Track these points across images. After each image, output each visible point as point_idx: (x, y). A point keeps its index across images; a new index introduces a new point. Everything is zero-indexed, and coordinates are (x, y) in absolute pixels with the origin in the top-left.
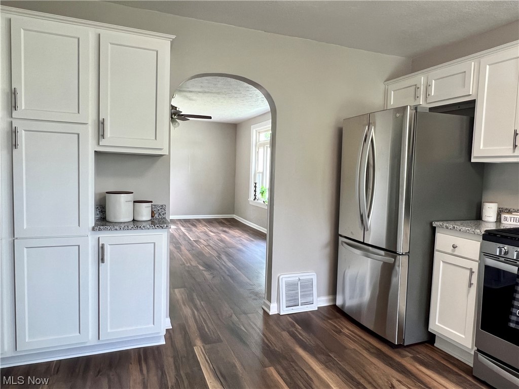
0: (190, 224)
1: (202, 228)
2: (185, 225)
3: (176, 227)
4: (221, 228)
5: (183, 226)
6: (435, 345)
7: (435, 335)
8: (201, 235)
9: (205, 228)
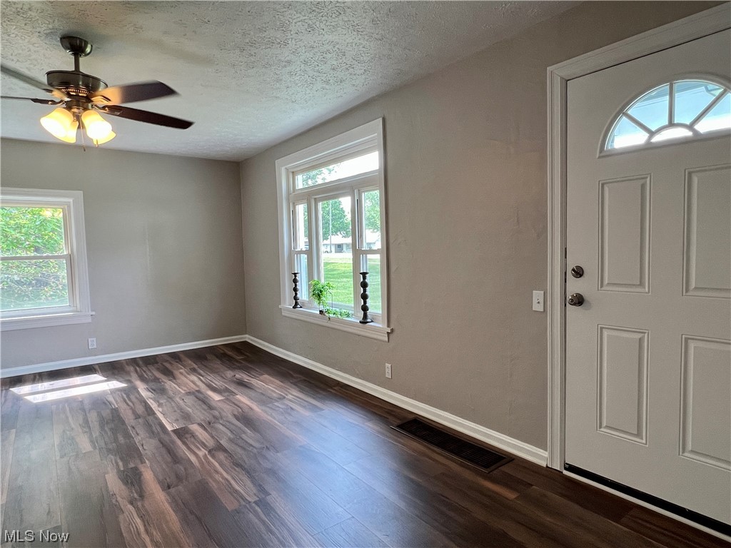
0: (158, 369)
1: (189, 381)
2: (148, 375)
3: (124, 385)
4: (229, 374)
5: (143, 379)
8: (189, 405)
9: (194, 378)
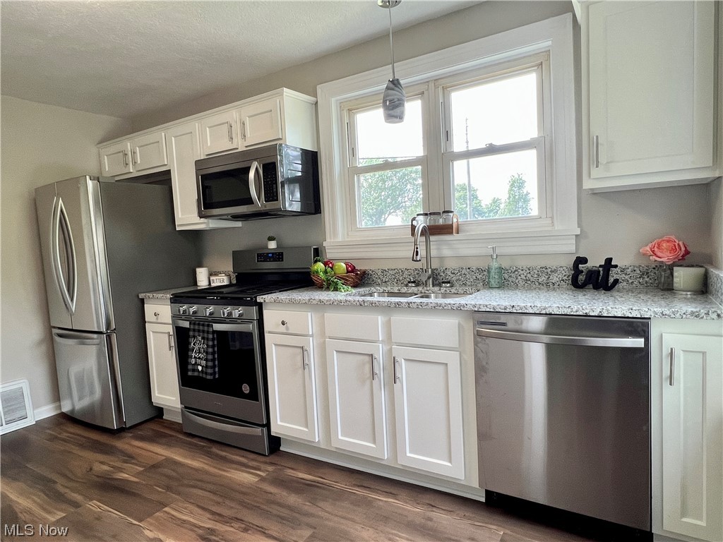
6: (164, 417)
7: (162, 408)
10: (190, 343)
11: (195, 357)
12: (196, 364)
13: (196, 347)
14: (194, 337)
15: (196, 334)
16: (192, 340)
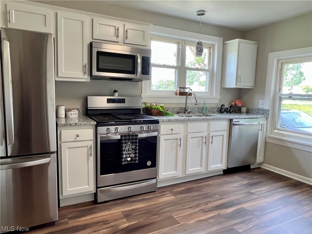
10: (122, 147)
11: (126, 154)
12: (126, 157)
13: (127, 148)
14: (125, 143)
15: (127, 141)
16: (124, 145)
